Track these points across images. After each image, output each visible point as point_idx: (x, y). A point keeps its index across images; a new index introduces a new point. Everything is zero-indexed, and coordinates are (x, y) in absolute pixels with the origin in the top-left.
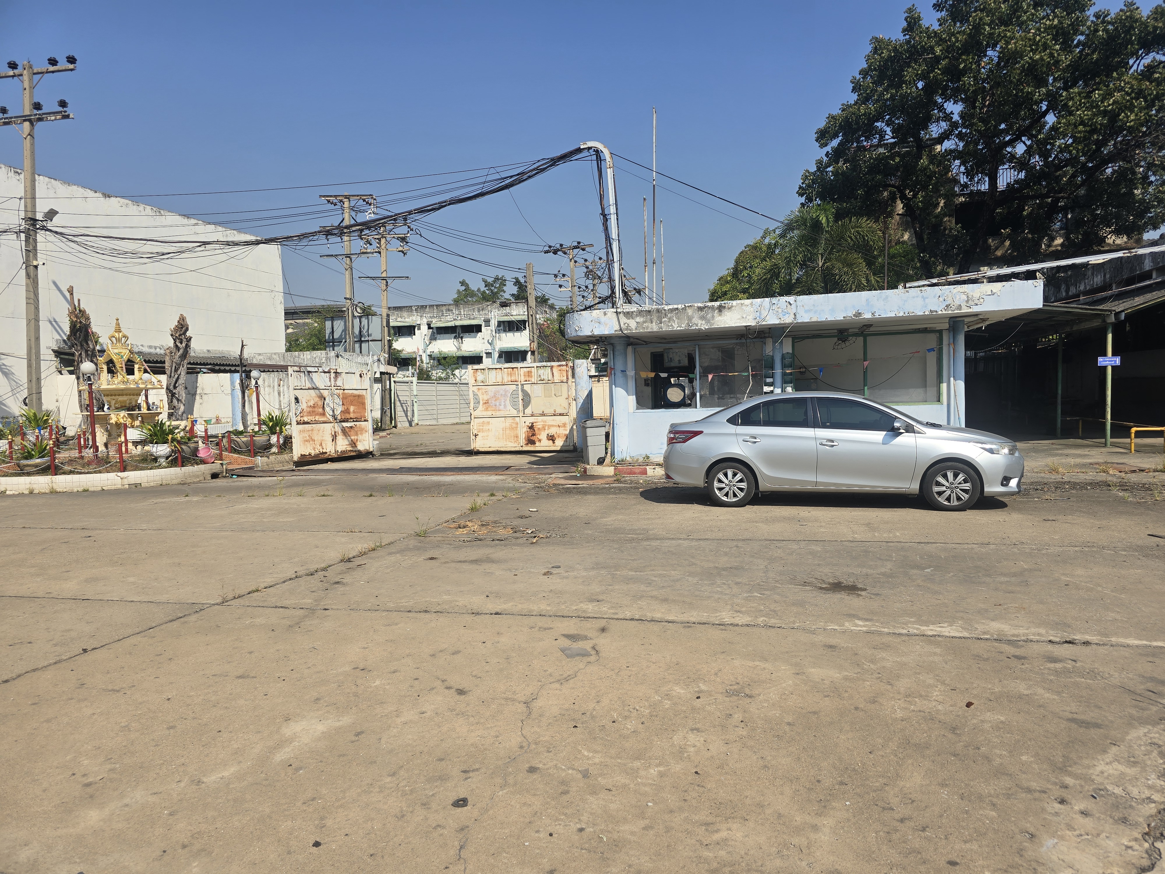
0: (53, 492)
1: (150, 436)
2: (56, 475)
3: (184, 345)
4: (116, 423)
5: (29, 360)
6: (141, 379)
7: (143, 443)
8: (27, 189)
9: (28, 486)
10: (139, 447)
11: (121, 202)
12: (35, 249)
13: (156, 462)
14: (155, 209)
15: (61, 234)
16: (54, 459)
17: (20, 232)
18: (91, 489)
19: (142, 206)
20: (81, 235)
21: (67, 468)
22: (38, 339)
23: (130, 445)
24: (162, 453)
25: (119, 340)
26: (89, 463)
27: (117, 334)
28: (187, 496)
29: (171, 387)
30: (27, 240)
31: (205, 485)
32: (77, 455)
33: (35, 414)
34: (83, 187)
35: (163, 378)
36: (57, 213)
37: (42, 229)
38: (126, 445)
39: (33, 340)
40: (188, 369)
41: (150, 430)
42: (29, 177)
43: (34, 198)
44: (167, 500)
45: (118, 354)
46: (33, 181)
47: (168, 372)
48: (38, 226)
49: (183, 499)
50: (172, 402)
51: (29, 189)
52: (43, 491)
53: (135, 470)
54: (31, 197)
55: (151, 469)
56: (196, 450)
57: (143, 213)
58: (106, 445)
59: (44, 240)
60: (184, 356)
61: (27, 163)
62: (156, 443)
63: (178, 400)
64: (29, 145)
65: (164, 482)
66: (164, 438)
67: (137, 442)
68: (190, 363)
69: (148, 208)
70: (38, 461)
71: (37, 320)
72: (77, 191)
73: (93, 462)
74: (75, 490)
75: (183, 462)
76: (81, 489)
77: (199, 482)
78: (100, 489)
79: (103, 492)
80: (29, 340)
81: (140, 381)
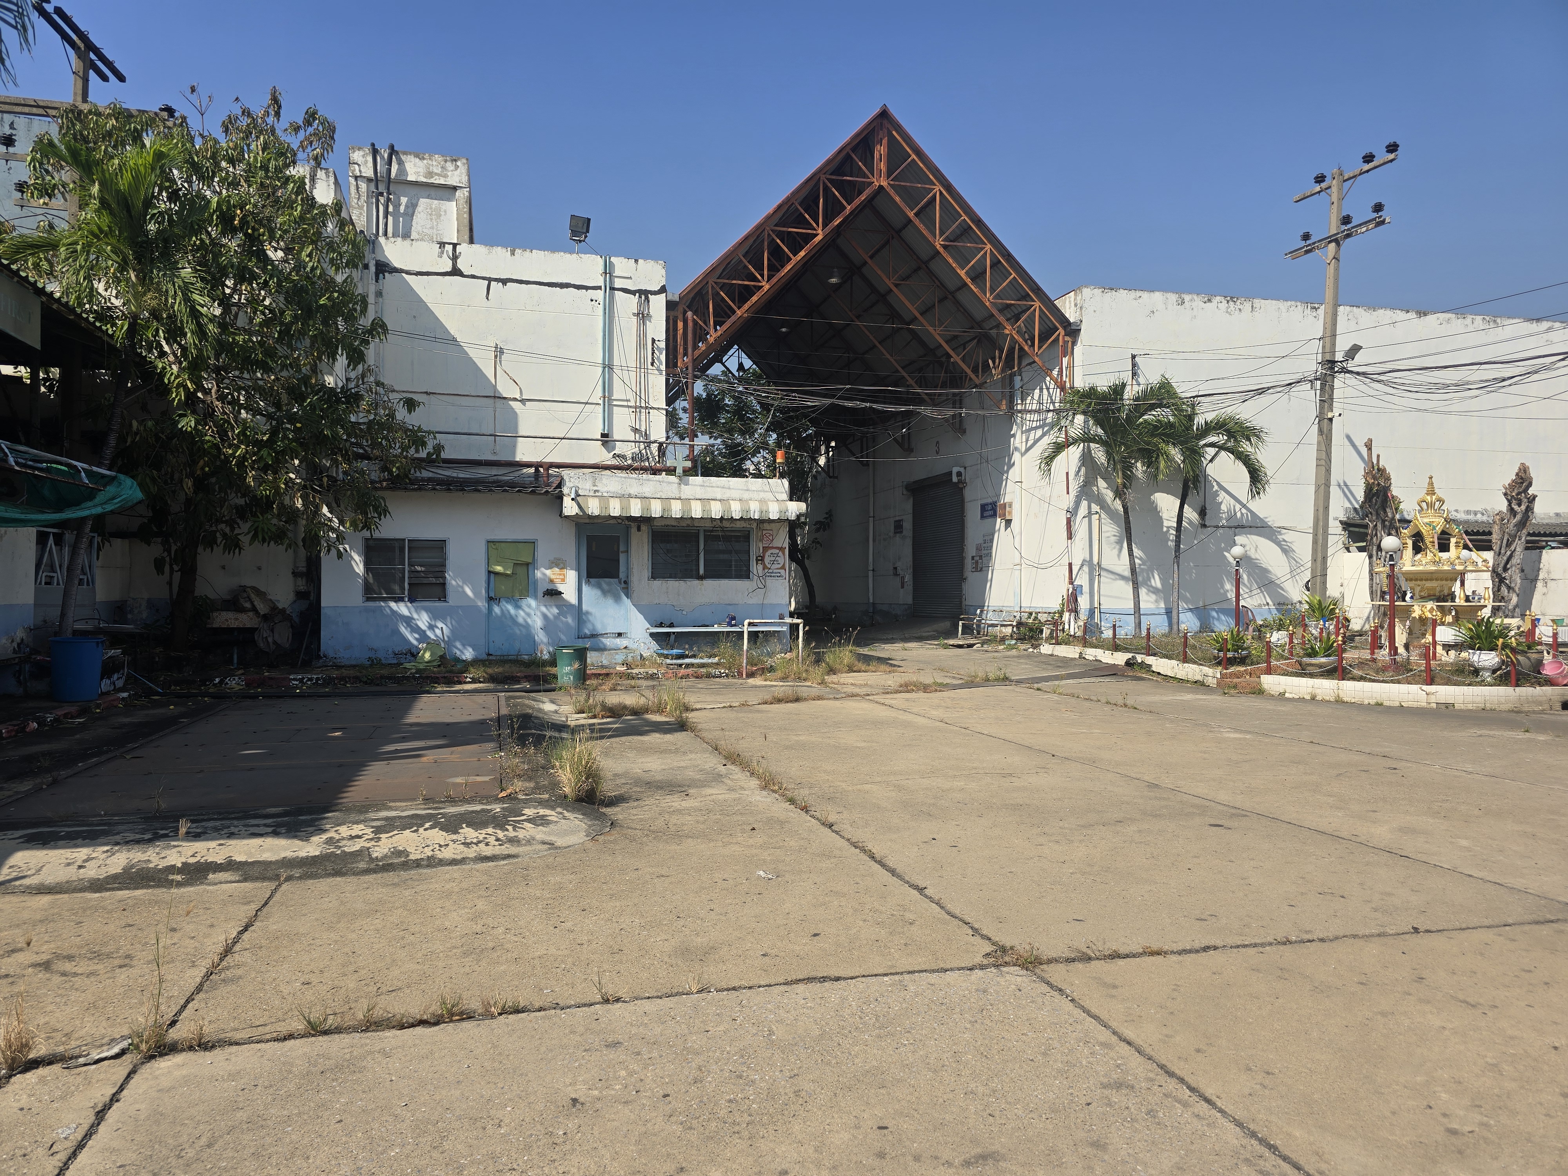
0: (1339, 701)
1: (1470, 638)
2: (1343, 679)
3: (1523, 507)
4: (1420, 617)
5: (1315, 535)
6: (1459, 558)
7: (1458, 647)
8: (1327, 326)
9: (1310, 690)
10: (1452, 653)
11: (1441, 319)
12: (1331, 398)
13: (1477, 676)
14: (1488, 318)
15: (1364, 374)
16: (1342, 659)
17: (1316, 379)
18: (1386, 703)
19: (1469, 318)
20: (1390, 372)
21: (1356, 672)
22: (1326, 508)
23: (1439, 649)
24: (1487, 664)
25: (1430, 505)
26: (1384, 669)
27: (1429, 498)
28: (1527, 731)
29: (1500, 570)
30: (1322, 389)
31: (1553, 718)
32: (1369, 657)
33: (1320, 601)
34: (1393, 308)
35: (1489, 555)
36: (1361, 348)
37: (1341, 372)
38: (1435, 648)
39: (1321, 510)
40: (1528, 542)
41: (1470, 629)
42: (1330, 311)
43: (1334, 335)
44: (1497, 733)
45: (1429, 524)
46: (1335, 315)
47: (1496, 547)
48: (1336, 369)
49: (1521, 735)
50: (1499, 590)
51: (1329, 326)
52: (1327, 698)
53: (1447, 684)
54: (1330, 335)
55: (1469, 685)
56: (1538, 665)
57: (1471, 329)
58: (1407, 647)
59: (1343, 385)
60: (1522, 524)
61: (1329, 294)
62: (1479, 649)
63: (1509, 588)
64: (1332, 271)
65: (1488, 706)
66: (1491, 642)
67: (1450, 646)
68: (1529, 534)
69: (1479, 319)
70: (1323, 660)
71: (1327, 485)
72: (1385, 315)
73: (1390, 667)
74: (1366, 702)
75: (1518, 680)
76: (1372, 702)
77: (1542, 712)
78: (1398, 704)
79: (1401, 710)
80: (1317, 511)
81: (1457, 561)
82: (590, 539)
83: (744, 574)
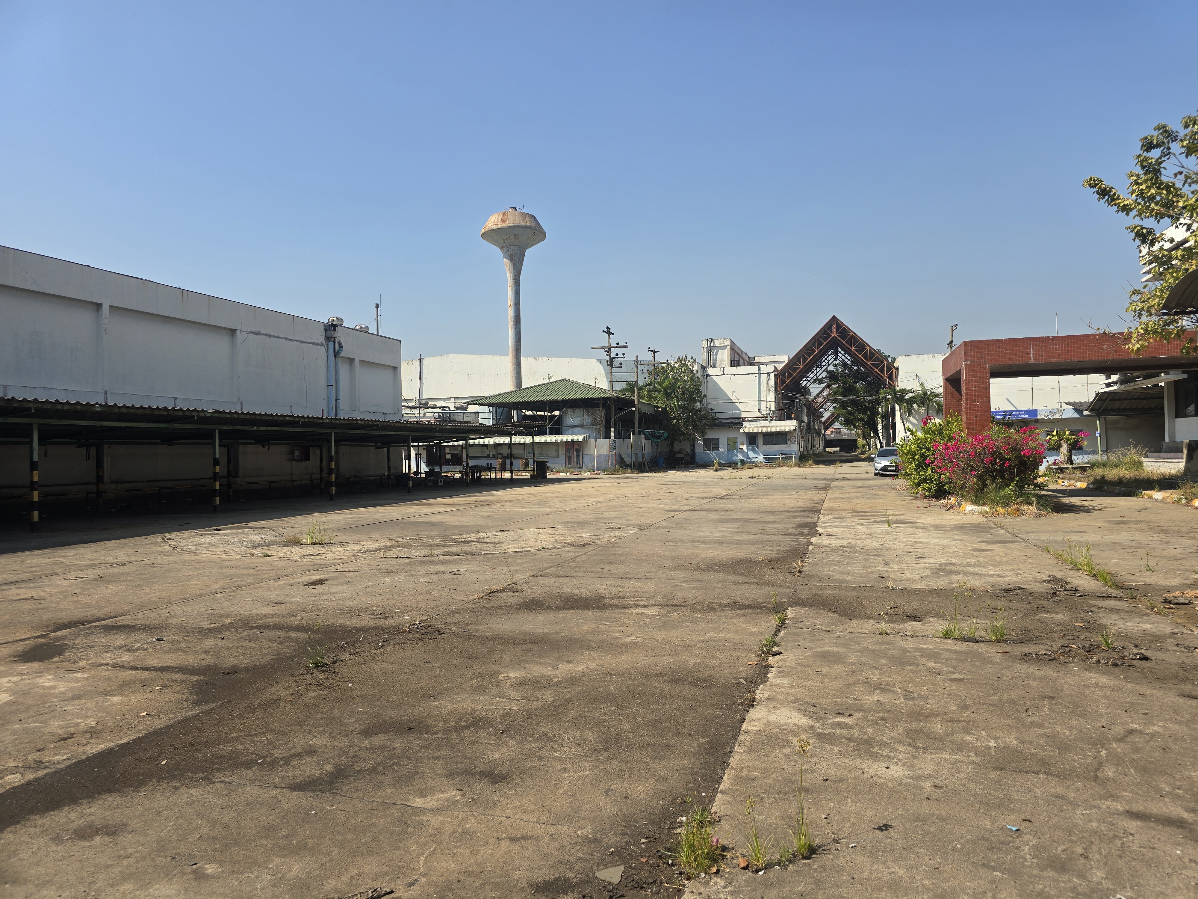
82: (749, 437)
83: (786, 444)
